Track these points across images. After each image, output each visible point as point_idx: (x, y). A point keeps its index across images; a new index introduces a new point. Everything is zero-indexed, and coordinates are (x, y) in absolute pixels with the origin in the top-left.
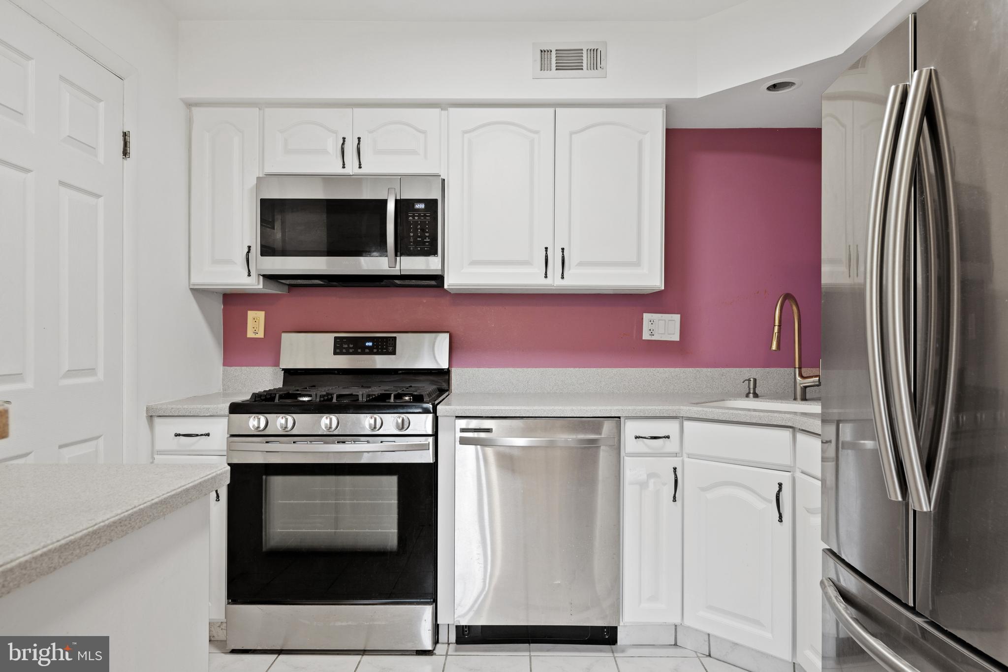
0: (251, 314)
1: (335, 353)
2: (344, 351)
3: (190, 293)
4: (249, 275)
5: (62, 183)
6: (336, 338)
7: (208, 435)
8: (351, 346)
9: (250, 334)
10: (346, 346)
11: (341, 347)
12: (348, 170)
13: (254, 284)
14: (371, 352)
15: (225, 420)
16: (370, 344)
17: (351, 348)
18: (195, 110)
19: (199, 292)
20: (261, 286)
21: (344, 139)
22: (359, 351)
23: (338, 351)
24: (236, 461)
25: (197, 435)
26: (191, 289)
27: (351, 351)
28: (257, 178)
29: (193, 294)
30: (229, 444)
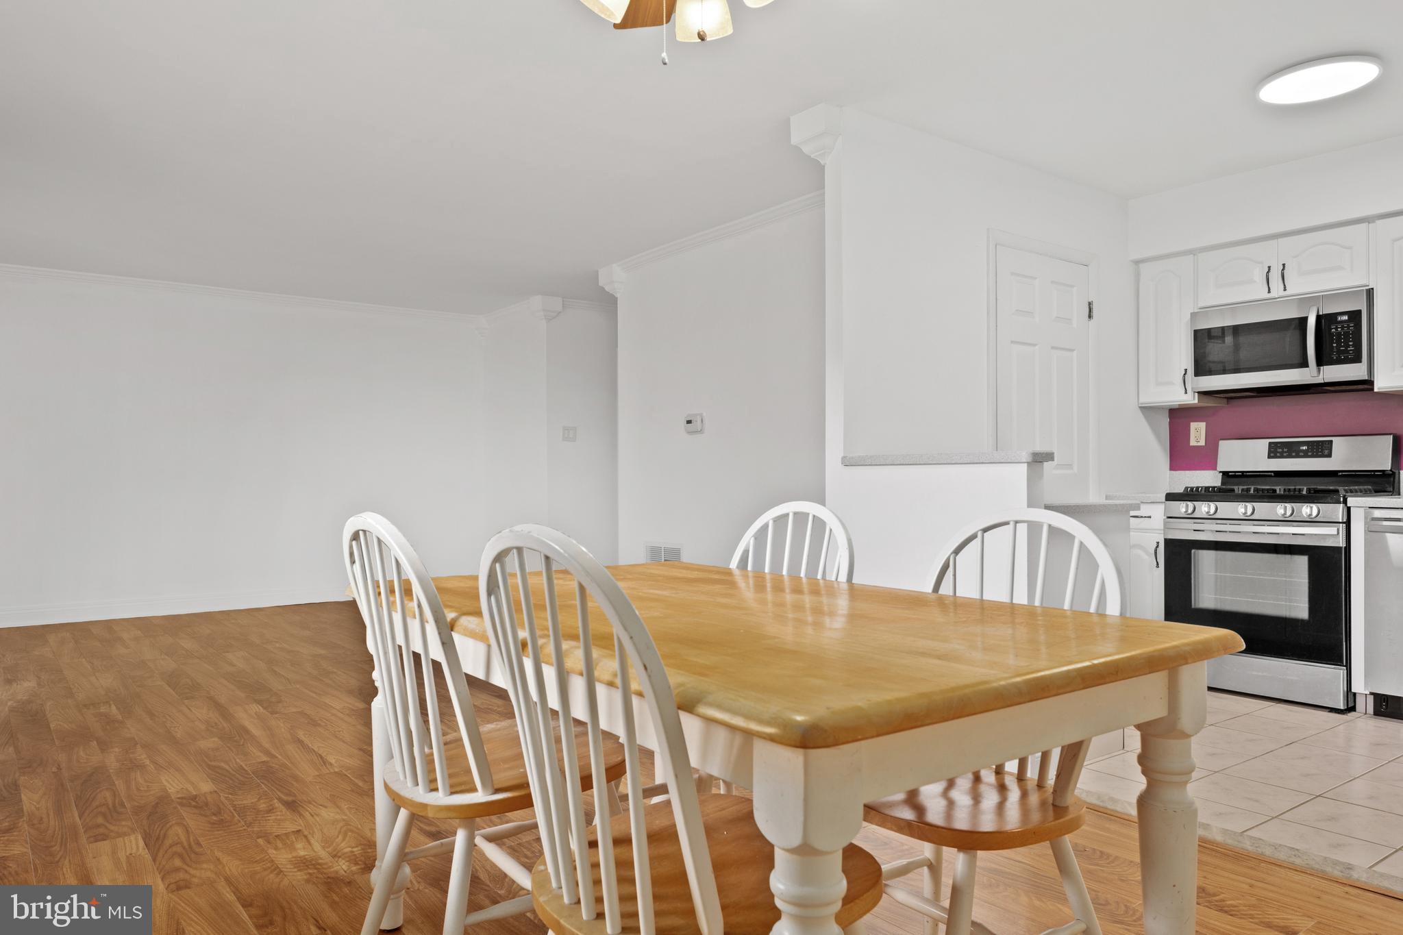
0: (1193, 425)
1: (1269, 457)
2: (1278, 455)
3: (1139, 412)
4: (1186, 393)
5: (1053, 348)
6: (1270, 443)
7: (1150, 517)
8: (1285, 450)
9: (1193, 443)
10: (1280, 450)
11: (1275, 451)
12: (1274, 294)
13: (1191, 399)
14: (1305, 455)
15: (1162, 507)
16: (1304, 448)
17: (1285, 452)
18: (1141, 265)
19: (1147, 410)
20: (1196, 401)
21: (1269, 267)
22: (1294, 454)
23: (1272, 455)
24: (1170, 537)
25: (1142, 517)
26: (1140, 407)
27: (1285, 454)
28: (1191, 314)
29: (1141, 410)
30: (1165, 523)
